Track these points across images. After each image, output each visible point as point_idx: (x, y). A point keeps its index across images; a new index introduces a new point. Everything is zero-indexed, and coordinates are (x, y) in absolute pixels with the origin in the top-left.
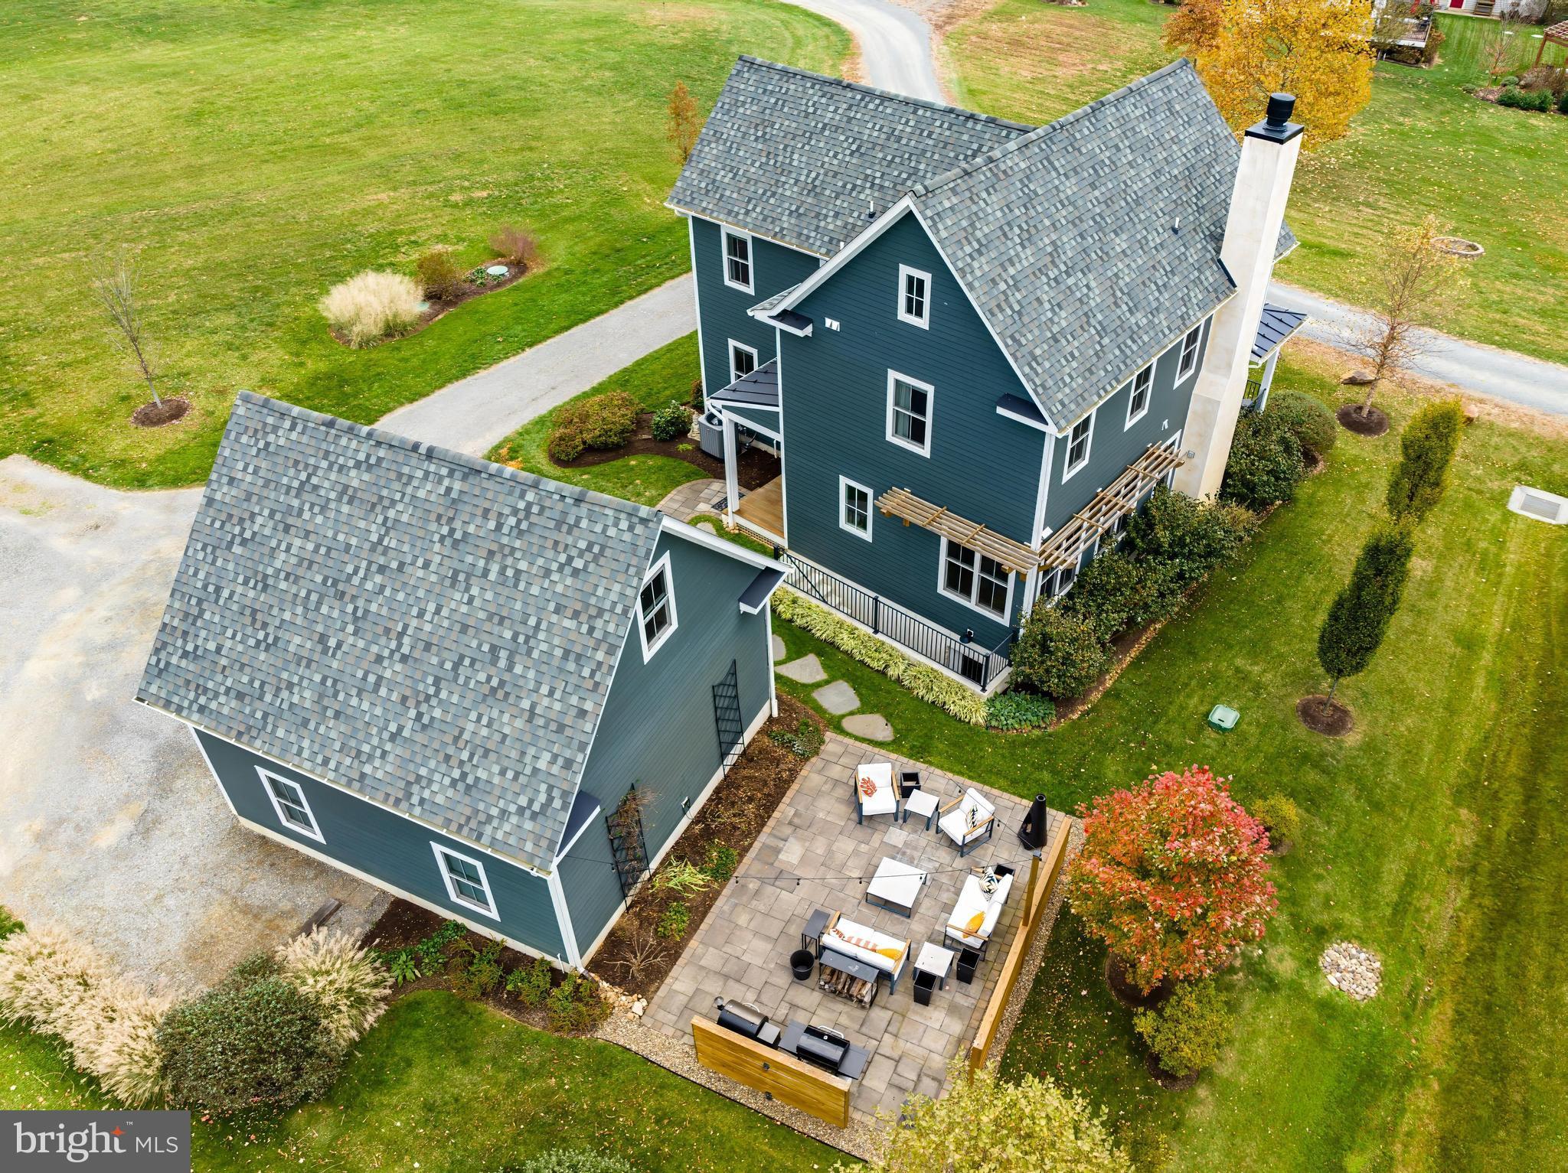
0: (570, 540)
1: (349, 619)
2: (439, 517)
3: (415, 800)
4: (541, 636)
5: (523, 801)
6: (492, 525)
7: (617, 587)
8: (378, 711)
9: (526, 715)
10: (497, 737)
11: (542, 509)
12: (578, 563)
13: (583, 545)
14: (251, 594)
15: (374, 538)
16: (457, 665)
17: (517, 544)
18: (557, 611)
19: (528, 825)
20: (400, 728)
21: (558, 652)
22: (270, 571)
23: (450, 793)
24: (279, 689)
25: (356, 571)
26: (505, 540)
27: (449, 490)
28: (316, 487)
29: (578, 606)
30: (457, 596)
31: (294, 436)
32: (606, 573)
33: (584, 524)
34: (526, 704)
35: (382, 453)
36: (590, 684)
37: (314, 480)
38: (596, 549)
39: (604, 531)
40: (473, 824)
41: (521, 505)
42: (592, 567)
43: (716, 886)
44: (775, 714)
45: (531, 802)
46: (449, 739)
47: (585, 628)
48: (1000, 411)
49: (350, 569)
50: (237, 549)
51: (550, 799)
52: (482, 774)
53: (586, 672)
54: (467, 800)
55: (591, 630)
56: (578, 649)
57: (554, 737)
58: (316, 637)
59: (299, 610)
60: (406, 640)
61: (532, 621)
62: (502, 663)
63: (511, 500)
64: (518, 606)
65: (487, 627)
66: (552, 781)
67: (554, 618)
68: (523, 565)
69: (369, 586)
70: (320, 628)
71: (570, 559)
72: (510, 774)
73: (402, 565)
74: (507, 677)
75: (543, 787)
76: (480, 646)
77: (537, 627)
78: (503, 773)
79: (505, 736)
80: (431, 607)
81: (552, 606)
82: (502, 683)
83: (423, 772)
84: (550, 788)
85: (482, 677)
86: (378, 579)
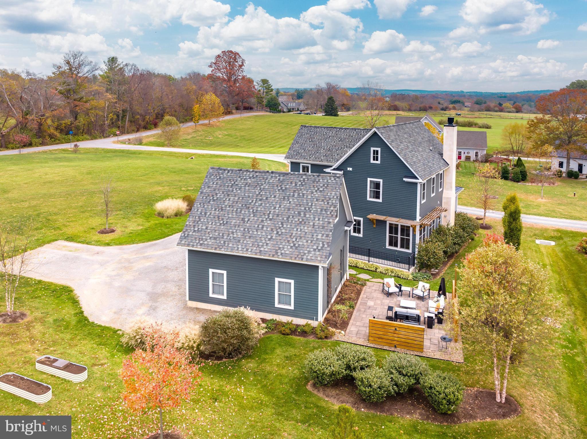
0: (318, 185)
1: (251, 213)
2: (277, 185)
3: (279, 254)
4: (313, 207)
5: (315, 247)
6: (294, 185)
7: (334, 193)
8: (264, 234)
9: (312, 226)
10: (304, 233)
11: (308, 179)
12: (321, 189)
13: (322, 185)
14: (217, 212)
15: (257, 193)
16: (288, 218)
17: (302, 188)
19: (318, 253)
20: (272, 237)
21: (319, 210)
22: (223, 206)
23: (291, 250)
24: (229, 234)
25: (252, 201)
26: (298, 188)
27: (279, 179)
28: (237, 185)
29: (323, 199)
30: (286, 202)
31: (229, 174)
32: (330, 190)
33: (321, 180)
34: (311, 224)
35: (257, 174)
36: (330, 216)
37: (236, 183)
38: (326, 185)
39: (327, 181)
40: (300, 256)
41: (302, 179)
42: (325, 190)
43: (351, 310)
44: (348, 278)
45: (318, 247)
46: (288, 236)
47: (326, 203)
48: (404, 179)
49: (250, 201)
50: (211, 202)
51: (323, 245)
52: (301, 243)
53: (329, 213)
54: (296, 251)
55: (328, 203)
56: (325, 208)
57: (322, 230)
58: (241, 219)
59: (234, 214)
60: (271, 215)
61: (310, 204)
62: (302, 215)
63: (299, 179)
64: (305, 201)
65: (296, 208)
66: (323, 241)
67: (316, 202)
68: (305, 192)
69: (257, 204)
70: (242, 217)
71: (318, 189)
72: (309, 242)
73: (267, 198)
74: (304, 218)
75: (321, 243)
76: (294, 213)
77: (312, 205)
78: (307, 242)
79: (306, 232)
80: (278, 206)
81: (315, 200)
82: (303, 220)
83: (281, 246)
84: (323, 242)
85: (296, 220)
86: (260, 202)
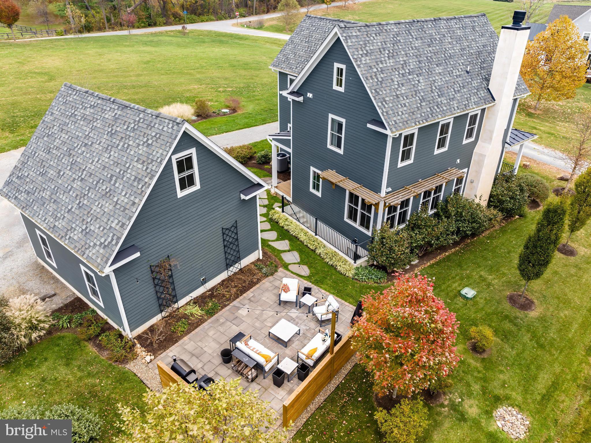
0: (150, 133)
1: (70, 164)
2: (110, 125)
3: (67, 237)
4: (129, 171)
5: (102, 240)
6: (125, 127)
7: (161, 151)
8: (67, 201)
9: (115, 203)
10: (102, 213)
11: (144, 120)
12: (150, 142)
13: (154, 134)
14: (44, 155)
15: (87, 133)
16: (98, 182)
17: (132, 134)
18: (137, 161)
19: (102, 251)
20: (72, 208)
21: (133, 178)
22: (52, 146)
23: (80, 235)
24: (40, 191)
25: (77, 146)
26: (128, 133)
27: (116, 114)
28: (76, 115)
29: (145, 159)
30: (106, 155)
31: (75, 97)
32: (158, 145)
33: (156, 126)
34: (115, 199)
35: (99, 102)
36: (139, 192)
37: (76, 113)
38: (158, 136)
39: (163, 128)
40: (83, 249)
41: (137, 119)
42: (154, 143)
43: (206, 317)
44: (261, 258)
45: (105, 240)
46: (86, 213)
47: (145, 168)
48: (369, 126)
49: (75, 145)
50: (45, 139)
51: (112, 240)
52: (92, 228)
53: (140, 187)
54: (84, 239)
55: (147, 168)
56: (140, 177)
57: (121, 213)
58: (57, 171)
59: (56, 161)
60: (85, 173)
61: (127, 165)
62: (112, 182)
63: (134, 118)
64: (125, 159)
65: (112, 167)
66: (115, 232)
67: (135, 164)
68: (131, 143)
69: (80, 151)
70: (59, 168)
71: (148, 140)
72: (102, 228)
73: (92, 143)
74: (112, 188)
75: (111, 235)
76: (107, 175)
77: (128, 168)
78: (99, 228)
79: (105, 212)
80: (96, 160)
81: (136, 159)
82: (110, 190)
83: (74, 226)
84: (114, 235)
85: (104, 188)
86: (83, 149)
